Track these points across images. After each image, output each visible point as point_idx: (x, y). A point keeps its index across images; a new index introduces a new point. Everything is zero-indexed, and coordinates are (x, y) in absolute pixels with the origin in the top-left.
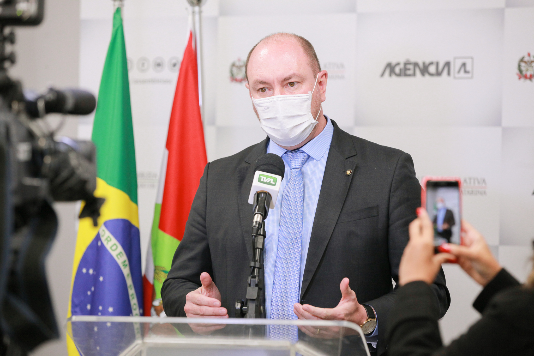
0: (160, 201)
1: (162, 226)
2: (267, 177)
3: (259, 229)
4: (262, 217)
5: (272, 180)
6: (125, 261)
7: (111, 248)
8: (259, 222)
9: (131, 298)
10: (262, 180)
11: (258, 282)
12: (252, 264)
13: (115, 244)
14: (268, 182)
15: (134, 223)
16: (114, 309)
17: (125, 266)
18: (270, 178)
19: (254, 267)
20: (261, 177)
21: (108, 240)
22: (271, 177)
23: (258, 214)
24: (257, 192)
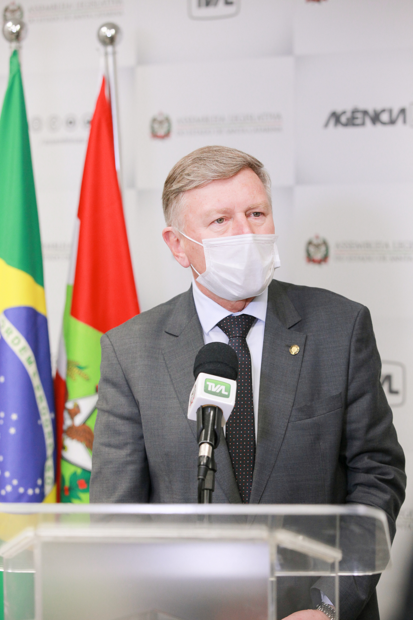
0: (72, 281)
2: (216, 384)
4: (211, 448)
5: (223, 388)
9: (38, 401)
10: (209, 389)
13: (17, 338)
14: (218, 391)
15: (40, 309)
17: (30, 363)
18: (221, 385)
20: (208, 383)
21: (9, 332)
23: (206, 444)
24: (202, 406)
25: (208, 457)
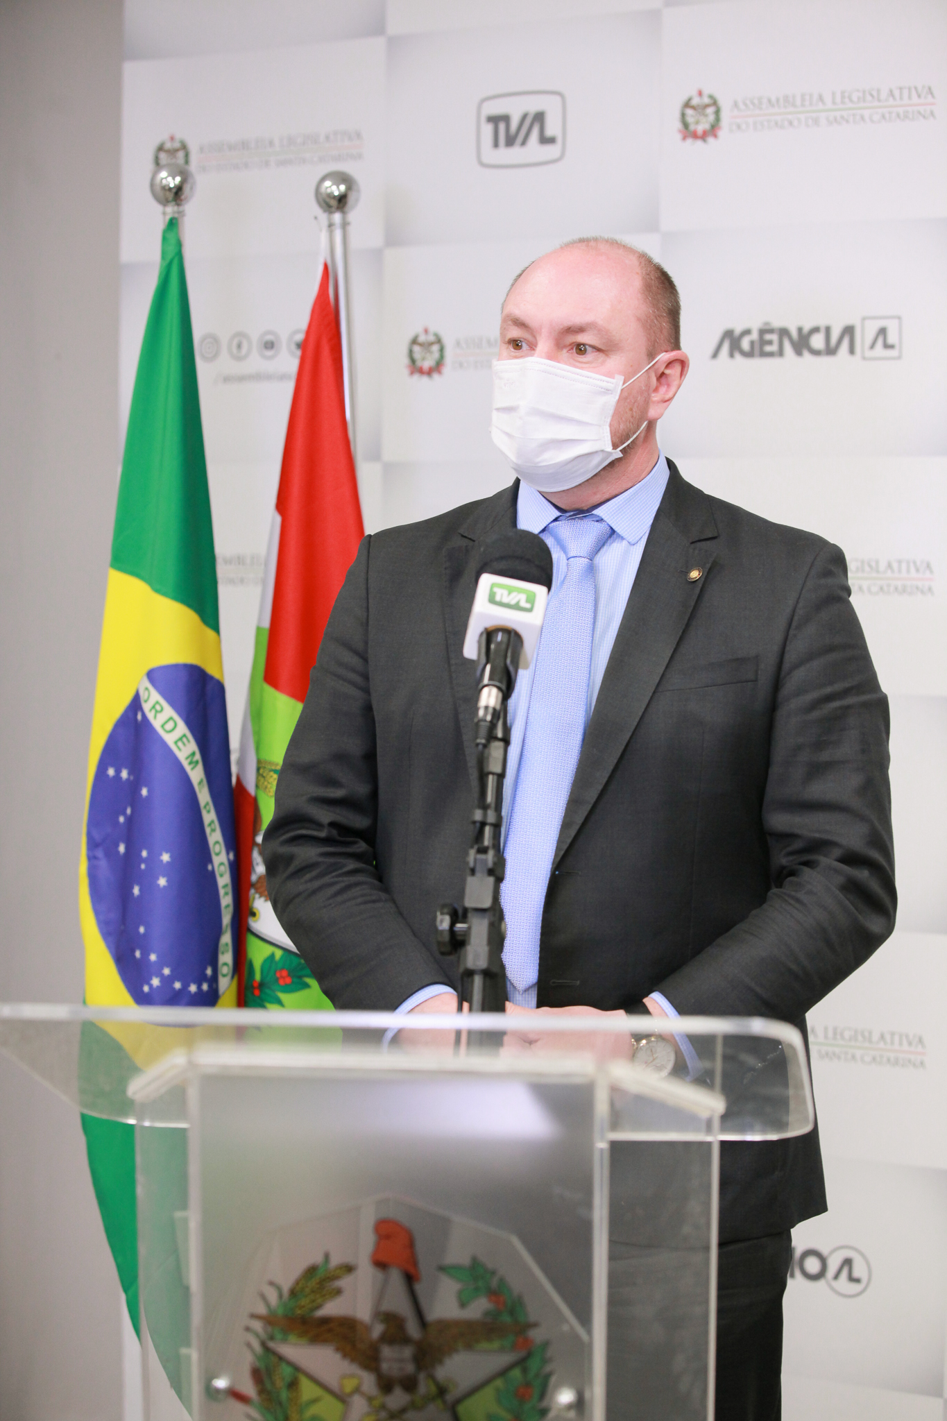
0: (266, 623)
1: (270, 675)
2: (511, 590)
3: (493, 725)
4: (500, 695)
5: (522, 597)
6: (193, 754)
7: (163, 726)
8: (494, 709)
9: (208, 830)
10: (498, 598)
11: (495, 864)
12: (478, 815)
13: (171, 718)
14: (513, 602)
15: (212, 670)
16: (171, 857)
17: (193, 764)
19: (483, 824)
20: (495, 590)
21: (158, 711)
22: (520, 591)
23: (490, 687)
24: (486, 629)
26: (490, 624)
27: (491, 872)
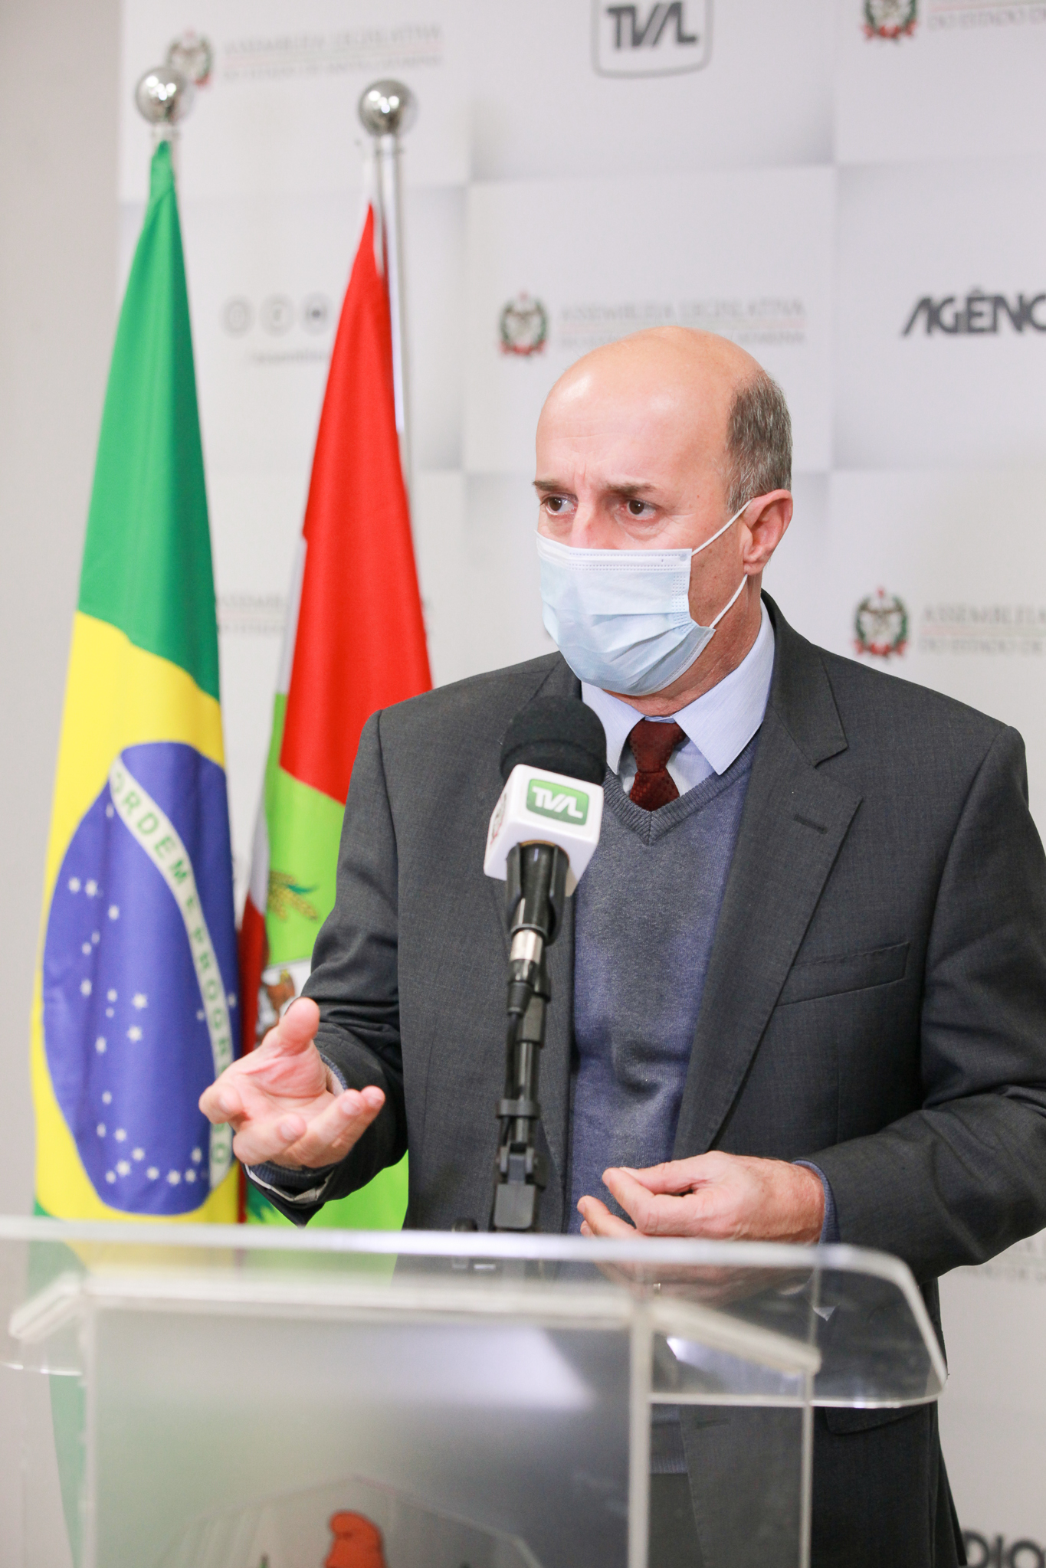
0: (285, 688)
1: (289, 758)
2: (556, 791)
4: (540, 941)
5: (571, 802)
6: (180, 864)
7: (140, 825)
9: (199, 966)
10: (539, 803)
11: (535, 1168)
12: (505, 1108)
13: (150, 815)
14: (559, 809)
15: (209, 751)
16: (149, 1000)
17: (181, 876)
18: (567, 795)
19: (513, 1119)
20: (535, 789)
21: (132, 802)
22: (569, 792)
23: (526, 932)
24: (519, 844)
25: (532, 963)
26: (525, 838)
27: (529, 1179)
